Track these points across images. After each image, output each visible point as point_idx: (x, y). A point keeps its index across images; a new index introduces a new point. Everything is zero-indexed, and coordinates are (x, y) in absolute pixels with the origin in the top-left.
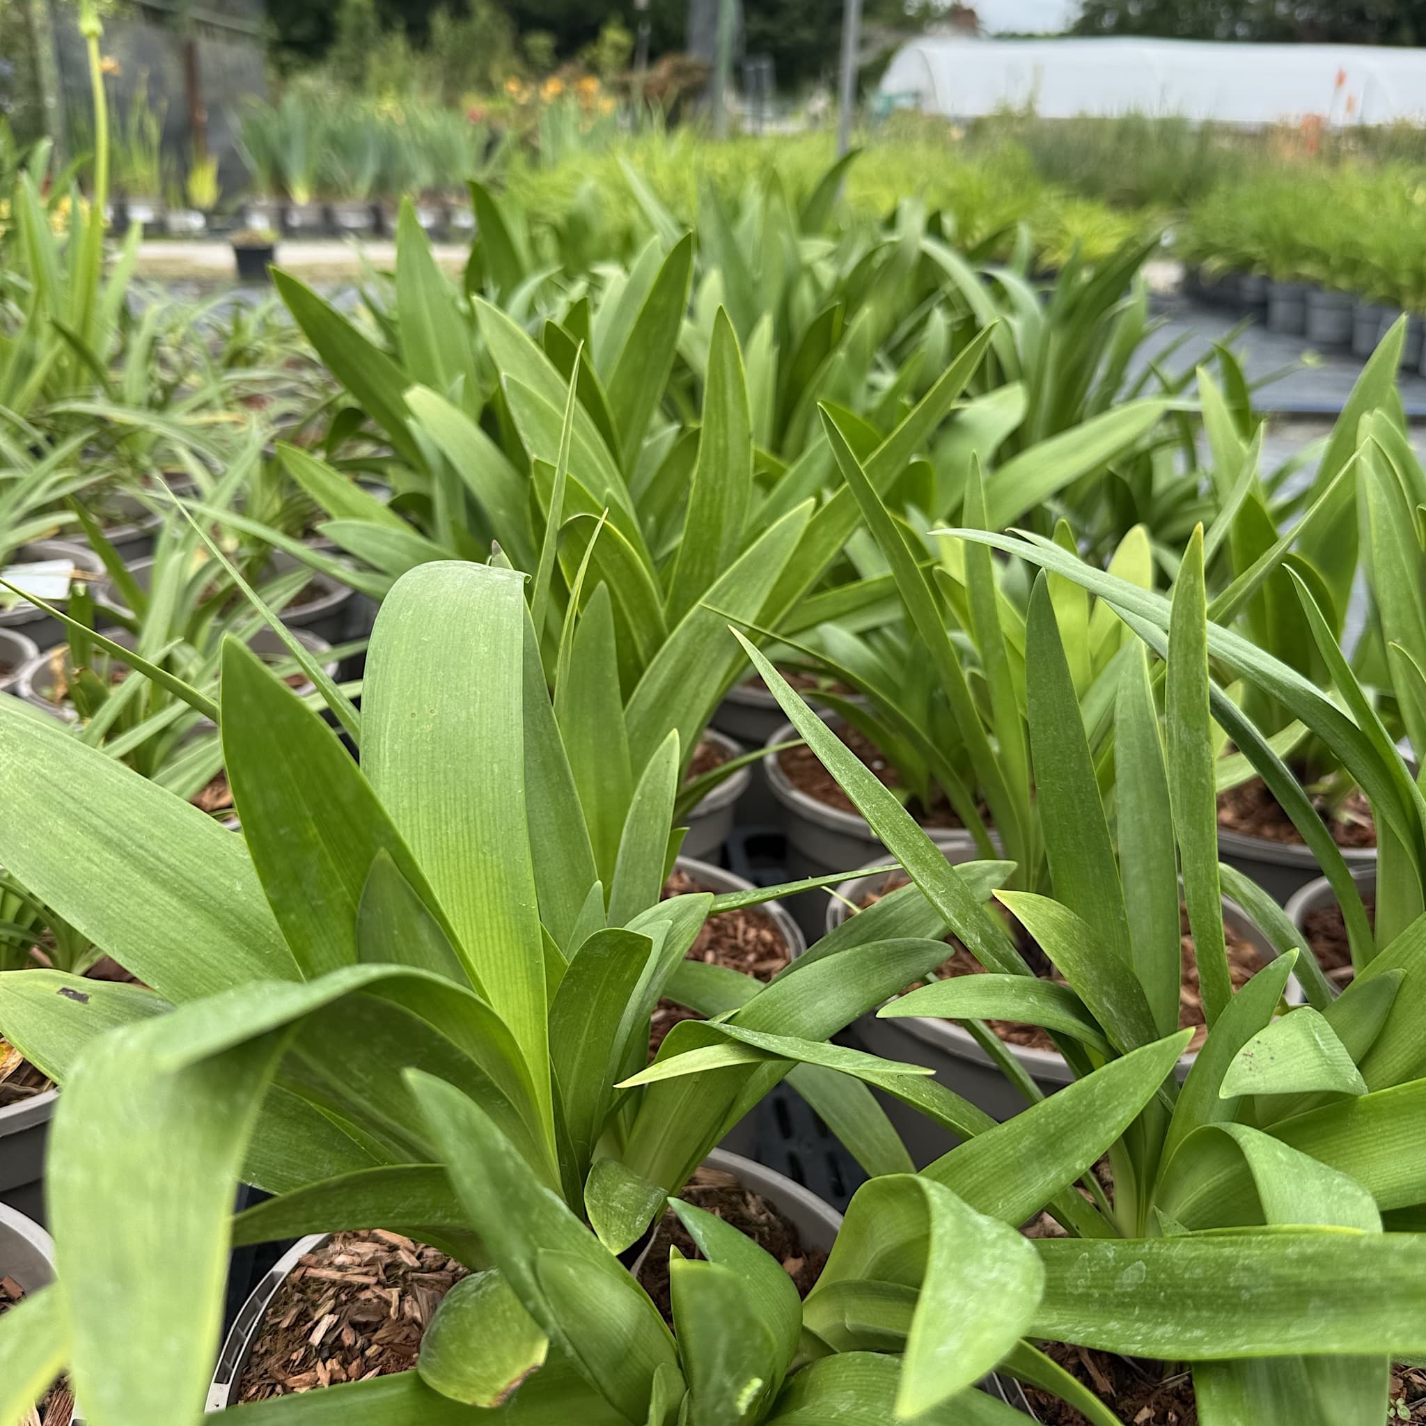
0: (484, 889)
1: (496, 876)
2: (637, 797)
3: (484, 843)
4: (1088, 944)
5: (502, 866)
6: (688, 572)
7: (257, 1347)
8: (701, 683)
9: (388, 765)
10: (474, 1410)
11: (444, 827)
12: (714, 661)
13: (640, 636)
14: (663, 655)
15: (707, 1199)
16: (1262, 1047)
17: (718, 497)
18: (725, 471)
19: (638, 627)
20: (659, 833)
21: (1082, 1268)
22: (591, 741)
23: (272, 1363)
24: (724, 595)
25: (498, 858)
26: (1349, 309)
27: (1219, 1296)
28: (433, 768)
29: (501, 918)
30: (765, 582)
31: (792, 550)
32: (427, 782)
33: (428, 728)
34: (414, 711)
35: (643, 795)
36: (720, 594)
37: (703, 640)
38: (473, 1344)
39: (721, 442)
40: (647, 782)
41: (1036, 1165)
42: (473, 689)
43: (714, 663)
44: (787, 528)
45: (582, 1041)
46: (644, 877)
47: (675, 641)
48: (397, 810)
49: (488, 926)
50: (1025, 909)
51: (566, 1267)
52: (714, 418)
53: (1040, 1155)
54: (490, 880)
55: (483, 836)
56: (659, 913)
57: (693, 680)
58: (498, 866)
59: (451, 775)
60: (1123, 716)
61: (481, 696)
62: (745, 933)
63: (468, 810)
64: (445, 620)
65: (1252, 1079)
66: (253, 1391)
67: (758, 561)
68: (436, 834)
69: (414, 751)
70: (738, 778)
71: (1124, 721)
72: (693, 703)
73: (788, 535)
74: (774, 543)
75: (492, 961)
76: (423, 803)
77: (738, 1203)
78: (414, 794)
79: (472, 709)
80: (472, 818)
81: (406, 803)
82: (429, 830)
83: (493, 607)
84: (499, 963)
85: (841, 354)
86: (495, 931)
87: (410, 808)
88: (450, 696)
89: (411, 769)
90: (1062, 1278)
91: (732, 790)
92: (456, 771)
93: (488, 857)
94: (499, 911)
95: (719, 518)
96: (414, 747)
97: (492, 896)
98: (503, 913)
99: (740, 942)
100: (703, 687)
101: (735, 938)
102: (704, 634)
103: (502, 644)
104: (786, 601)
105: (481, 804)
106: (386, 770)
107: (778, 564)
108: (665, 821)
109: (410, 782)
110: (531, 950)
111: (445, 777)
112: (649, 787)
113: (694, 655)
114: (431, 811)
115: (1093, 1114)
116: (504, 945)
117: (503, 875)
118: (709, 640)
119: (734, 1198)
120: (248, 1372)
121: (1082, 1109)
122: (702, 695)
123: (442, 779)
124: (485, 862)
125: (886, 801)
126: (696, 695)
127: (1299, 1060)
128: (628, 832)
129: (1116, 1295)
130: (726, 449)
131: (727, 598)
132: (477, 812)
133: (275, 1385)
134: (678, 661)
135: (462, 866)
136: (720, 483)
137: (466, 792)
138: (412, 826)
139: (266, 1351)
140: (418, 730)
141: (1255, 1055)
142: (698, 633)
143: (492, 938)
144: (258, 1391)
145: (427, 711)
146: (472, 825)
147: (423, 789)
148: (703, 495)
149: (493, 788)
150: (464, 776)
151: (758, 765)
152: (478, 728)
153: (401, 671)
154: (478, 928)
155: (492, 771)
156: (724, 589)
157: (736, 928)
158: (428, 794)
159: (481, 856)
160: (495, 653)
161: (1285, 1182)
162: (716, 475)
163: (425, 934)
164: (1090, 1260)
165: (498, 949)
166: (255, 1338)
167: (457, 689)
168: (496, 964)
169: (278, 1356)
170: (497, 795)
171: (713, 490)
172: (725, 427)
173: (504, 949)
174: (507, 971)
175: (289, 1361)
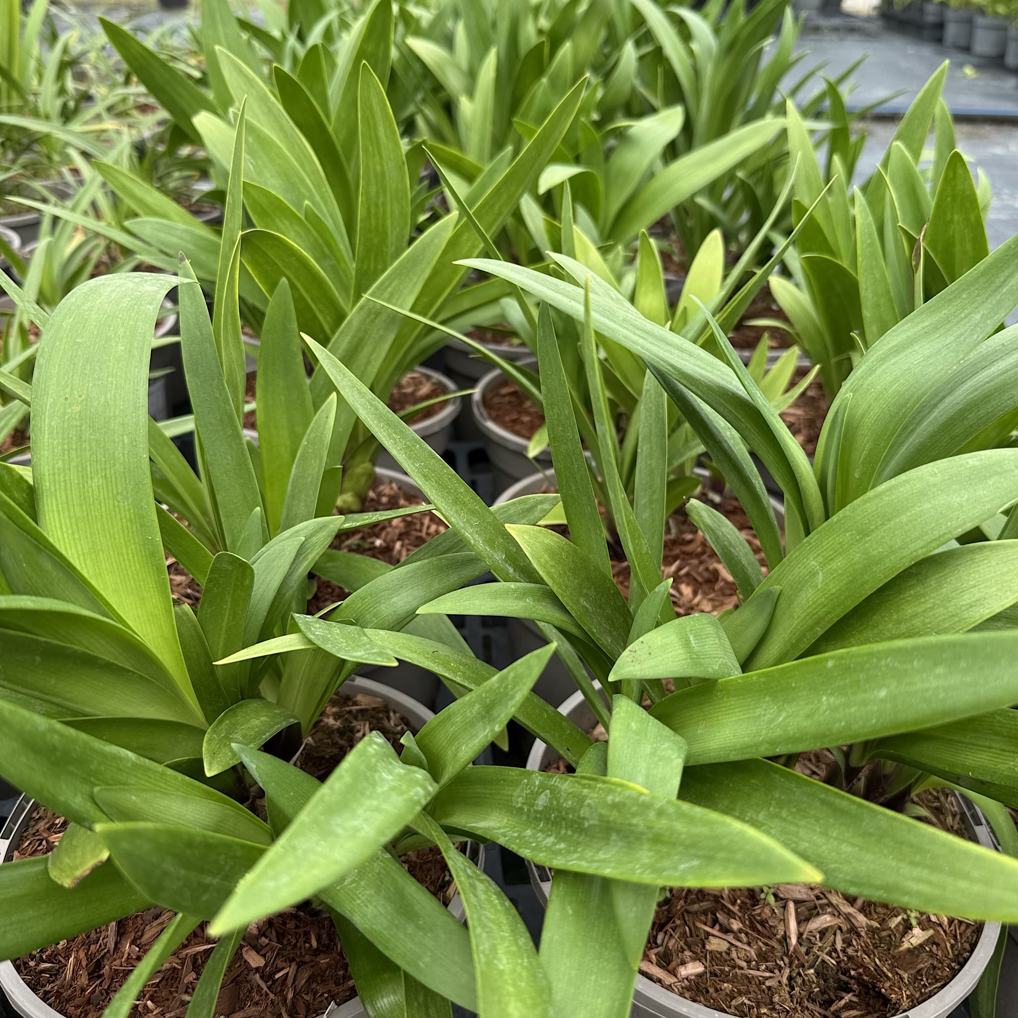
0: (120, 527)
1: (128, 517)
2: (304, 442)
3: (118, 494)
4: (573, 562)
5: (132, 511)
6: (365, 267)
7: (34, 815)
8: (371, 354)
9: (47, 436)
10: (61, 887)
11: (90, 482)
12: (381, 336)
13: (324, 318)
14: (342, 333)
15: (363, 716)
16: (644, 646)
17: (381, 210)
18: (385, 192)
19: (321, 311)
20: (316, 470)
21: (522, 790)
22: (283, 398)
23: (42, 825)
24: (388, 286)
25: (129, 504)
26: (1004, 29)
27: (576, 822)
28: (81, 438)
29: (133, 547)
30: (420, 276)
31: (439, 253)
32: (76, 449)
33: (77, 409)
34: (67, 396)
35: (308, 441)
36: (385, 286)
37: (373, 321)
38: (74, 842)
39: (378, 168)
40: (312, 431)
41: (481, 724)
42: (110, 379)
43: (382, 338)
44: (436, 235)
45: (224, 624)
46: (306, 501)
47: (351, 321)
48: (54, 469)
49: (124, 551)
50: (527, 537)
51: (128, 795)
52: (371, 149)
53: (483, 717)
54: (124, 521)
55: (117, 489)
56: (297, 532)
57: (366, 351)
58: (129, 510)
59: (94, 444)
60: (648, 387)
61: (116, 384)
62: (428, 527)
63: (105, 469)
64: (96, 325)
65: (632, 668)
66: (27, 844)
67: (413, 261)
68: (84, 487)
69: (66, 426)
70: (448, 412)
71: (648, 391)
72: (366, 368)
73: (436, 241)
74: (425, 247)
75: (131, 576)
76: (74, 464)
77: (382, 719)
78: (66, 458)
79: (109, 395)
80: (108, 475)
81: (60, 464)
82: (79, 484)
83: (133, 314)
84: (136, 577)
85: (544, 80)
86: (131, 556)
87: (64, 468)
88: (94, 385)
89: (63, 439)
90: (512, 795)
91: (441, 421)
92: (97, 441)
93: (121, 504)
94: (132, 542)
95: (384, 225)
96: (66, 423)
97: (126, 532)
98: (135, 543)
99: (423, 534)
100: (373, 357)
101: (421, 531)
102: (372, 316)
103: (135, 344)
104: (443, 290)
105: (115, 465)
106: (46, 440)
107: (429, 263)
108: (321, 461)
109: (64, 450)
110: (157, 568)
111: (90, 444)
112: (313, 435)
113: (366, 332)
114: (80, 469)
115: (507, 694)
116: (137, 565)
117: (132, 517)
118: (377, 321)
119: (381, 715)
120: (25, 831)
121: (502, 690)
122: (373, 363)
123: (88, 448)
124: (119, 507)
125: (433, 461)
126: (368, 363)
127: (668, 655)
128: (296, 468)
129: (535, 811)
130: (383, 173)
131: (389, 289)
132: (113, 472)
133: (42, 840)
134: (353, 337)
135: (103, 510)
136: (381, 199)
137: (104, 457)
138: (65, 481)
139: (40, 818)
140: (69, 411)
141: (638, 652)
142: (368, 316)
143: (129, 560)
144: (30, 844)
145: (77, 397)
146: (109, 480)
147: (73, 453)
148: (369, 209)
149: (123, 454)
150: (103, 444)
151: (467, 400)
152: (112, 409)
153: (59, 365)
154: (118, 554)
155: (123, 441)
156: (388, 283)
157: (422, 524)
158: (77, 457)
159: (116, 503)
160: (130, 352)
161: (626, 746)
162: (377, 193)
163: (48, 566)
164: (527, 785)
165: (133, 568)
166: (34, 808)
167: (99, 379)
168: (133, 578)
169: (46, 821)
170: (126, 459)
171: (377, 205)
172: (381, 157)
173: (138, 568)
174: (142, 583)
175: (54, 824)
